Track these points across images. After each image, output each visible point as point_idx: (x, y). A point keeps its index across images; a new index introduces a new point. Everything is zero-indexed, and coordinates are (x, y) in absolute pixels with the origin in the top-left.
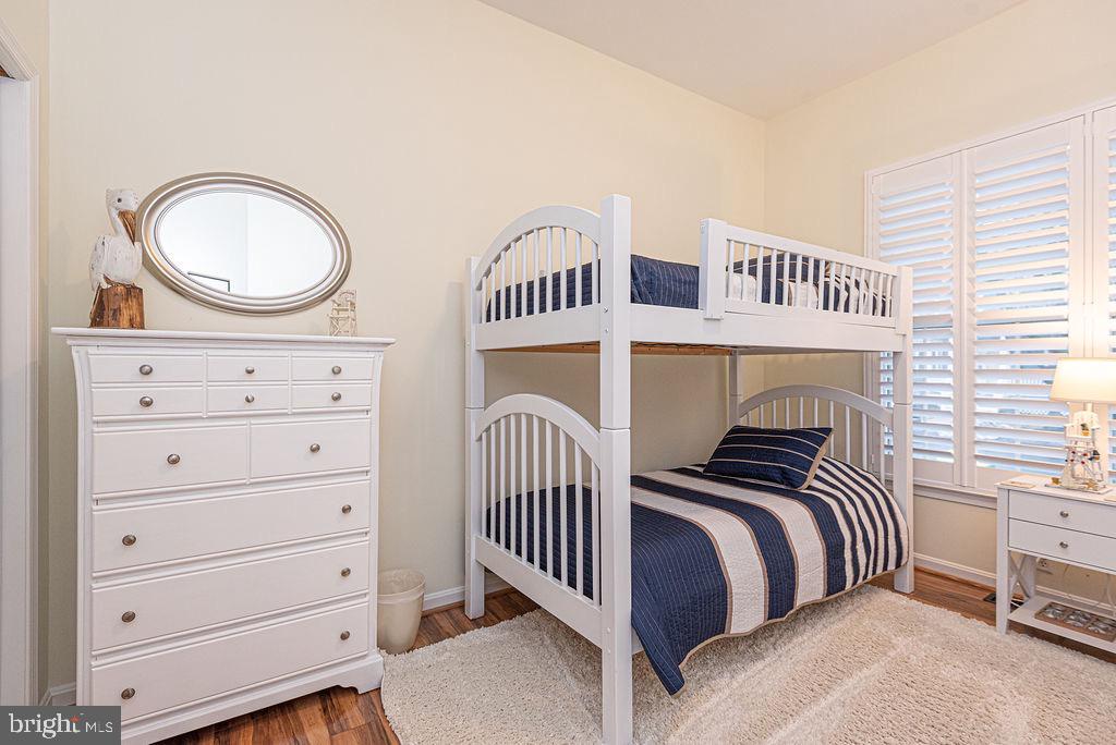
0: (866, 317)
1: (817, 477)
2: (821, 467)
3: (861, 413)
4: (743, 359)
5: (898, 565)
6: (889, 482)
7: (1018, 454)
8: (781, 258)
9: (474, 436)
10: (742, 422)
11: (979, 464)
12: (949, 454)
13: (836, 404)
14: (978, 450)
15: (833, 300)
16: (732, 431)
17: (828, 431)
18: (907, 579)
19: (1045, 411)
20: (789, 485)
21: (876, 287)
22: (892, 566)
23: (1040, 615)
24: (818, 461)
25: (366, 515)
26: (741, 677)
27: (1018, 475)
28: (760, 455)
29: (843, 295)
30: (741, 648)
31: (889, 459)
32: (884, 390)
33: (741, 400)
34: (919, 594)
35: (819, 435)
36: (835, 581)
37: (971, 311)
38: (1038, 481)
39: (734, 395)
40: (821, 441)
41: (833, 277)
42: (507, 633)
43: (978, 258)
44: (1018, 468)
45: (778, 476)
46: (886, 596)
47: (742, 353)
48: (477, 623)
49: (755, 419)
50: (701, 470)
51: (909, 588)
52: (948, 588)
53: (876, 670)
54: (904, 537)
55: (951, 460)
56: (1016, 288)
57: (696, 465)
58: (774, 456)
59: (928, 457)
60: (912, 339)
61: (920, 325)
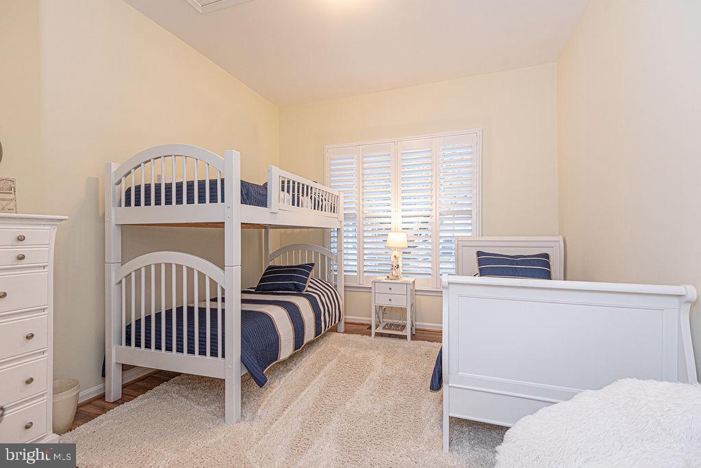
0: (328, 213)
1: (309, 286)
2: (310, 282)
3: (324, 256)
4: (271, 231)
5: (339, 321)
6: (336, 286)
7: (377, 269)
8: (289, 182)
9: (114, 281)
10: (271, 264)
11: (366, 274)
12: (356, 271)
13: (315, 252)
14: (365, 269)
15: (317, 205)
16: (269, 268)
17: (313, 265)
18: (342, 327)
19: (383, 251)
20: (298, 290)
21: (332, 200)
22: (337, 322)
23: (384, 328)
24: (309, 279)
25: (45, 340)
26: (283, 380)
27: (377, 277)
28: (284, 278)
29: (321, 203)
30: (281, 369)
31: (336, 276)
32: (332, 245)
33: (270, 252)
34: (346, 332)
35: (309, 267)
36: (318, 331)
37: (363, 212)
38: (383, 278)
39: (267, 250)
40: (310, 269)
41: (313, 194)
42: (146, 400)
43: (365, 191)
44: (377, 275)
45: (293, 288)
46: (335, 335)
47: (271, 228)
48: (117, 403)
49: (278, 262)
50: (253, 290)
51: (343, 330)
52: (356, 327)
53: (335, 361)
54: (341, 308)
55: (356, 274)
56: (373, 198)
57: (251, 288)
58: (290, 278)
59: (349, 274)
60: (344, 223)
61: (346, 217)
